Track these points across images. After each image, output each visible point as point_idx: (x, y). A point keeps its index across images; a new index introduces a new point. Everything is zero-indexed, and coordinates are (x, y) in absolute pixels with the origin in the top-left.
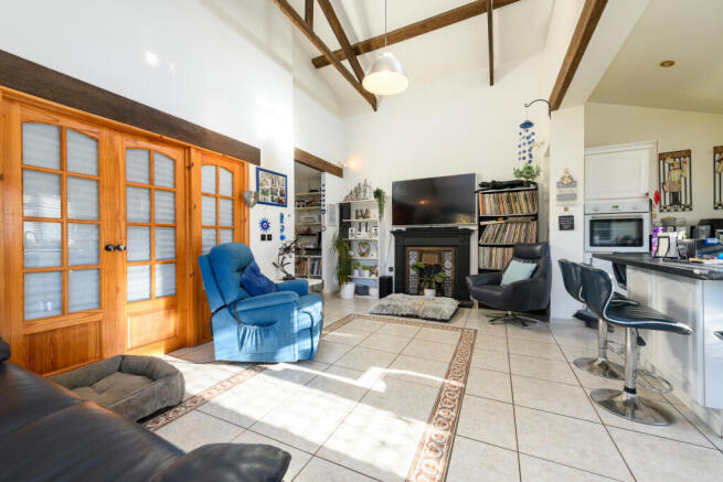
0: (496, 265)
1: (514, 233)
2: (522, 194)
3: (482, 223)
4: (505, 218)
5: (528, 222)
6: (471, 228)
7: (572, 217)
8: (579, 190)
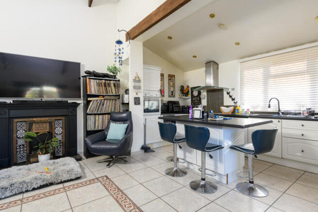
0: (98, 128)
1: (108, 106)
2: (112, 82)
3: (89, 99)
4: (103, 96)
5: (116, 100)
6: (78, 102)
7: (139, 98)
8: (142, 84)
